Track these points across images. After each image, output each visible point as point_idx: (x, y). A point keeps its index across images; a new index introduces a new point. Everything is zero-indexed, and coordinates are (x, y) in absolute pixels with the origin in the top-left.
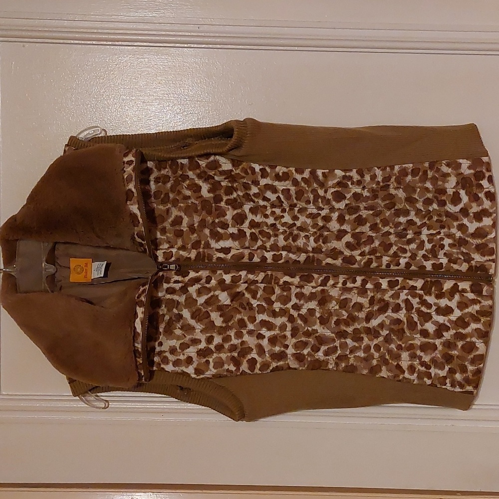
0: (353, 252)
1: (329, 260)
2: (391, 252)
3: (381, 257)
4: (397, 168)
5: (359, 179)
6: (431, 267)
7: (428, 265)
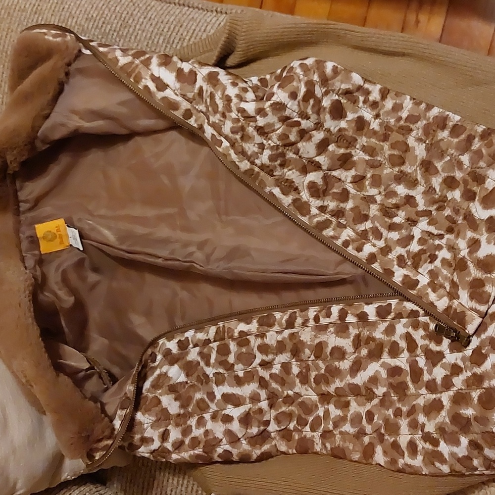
0: (311, 199)
1: (277, 191)
2: (362, 227)
3: (345, 227)
4: (435, 111)
5: (377, 100)
6: (401, 279)
7: (399, 274)
